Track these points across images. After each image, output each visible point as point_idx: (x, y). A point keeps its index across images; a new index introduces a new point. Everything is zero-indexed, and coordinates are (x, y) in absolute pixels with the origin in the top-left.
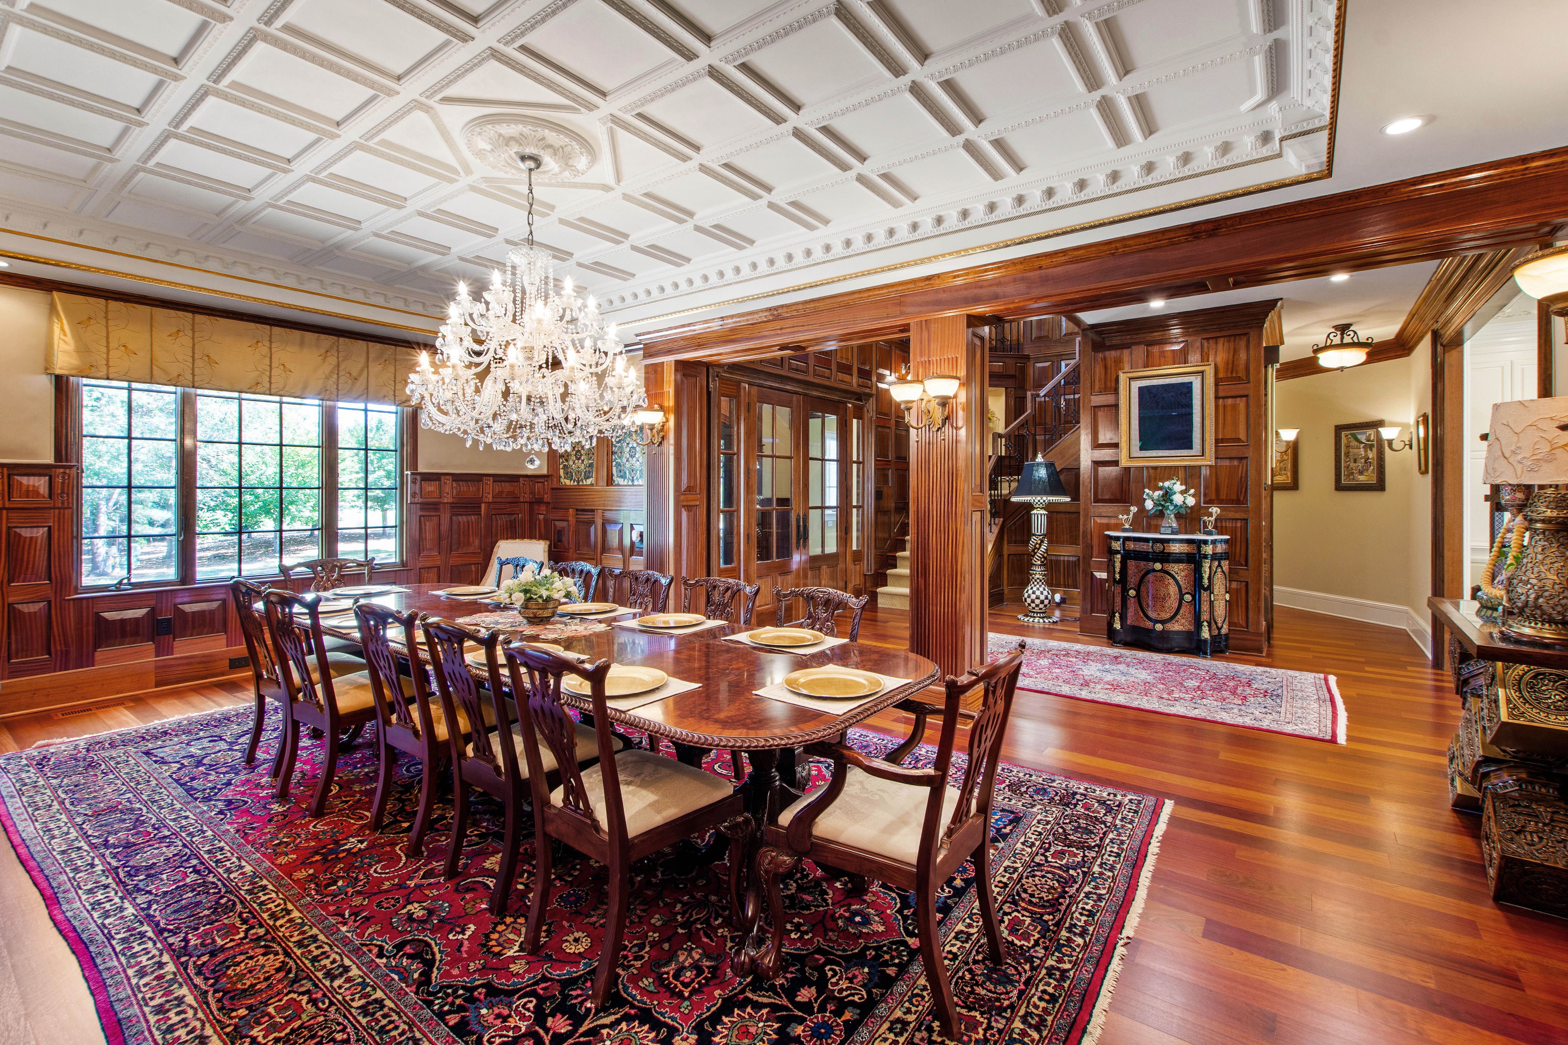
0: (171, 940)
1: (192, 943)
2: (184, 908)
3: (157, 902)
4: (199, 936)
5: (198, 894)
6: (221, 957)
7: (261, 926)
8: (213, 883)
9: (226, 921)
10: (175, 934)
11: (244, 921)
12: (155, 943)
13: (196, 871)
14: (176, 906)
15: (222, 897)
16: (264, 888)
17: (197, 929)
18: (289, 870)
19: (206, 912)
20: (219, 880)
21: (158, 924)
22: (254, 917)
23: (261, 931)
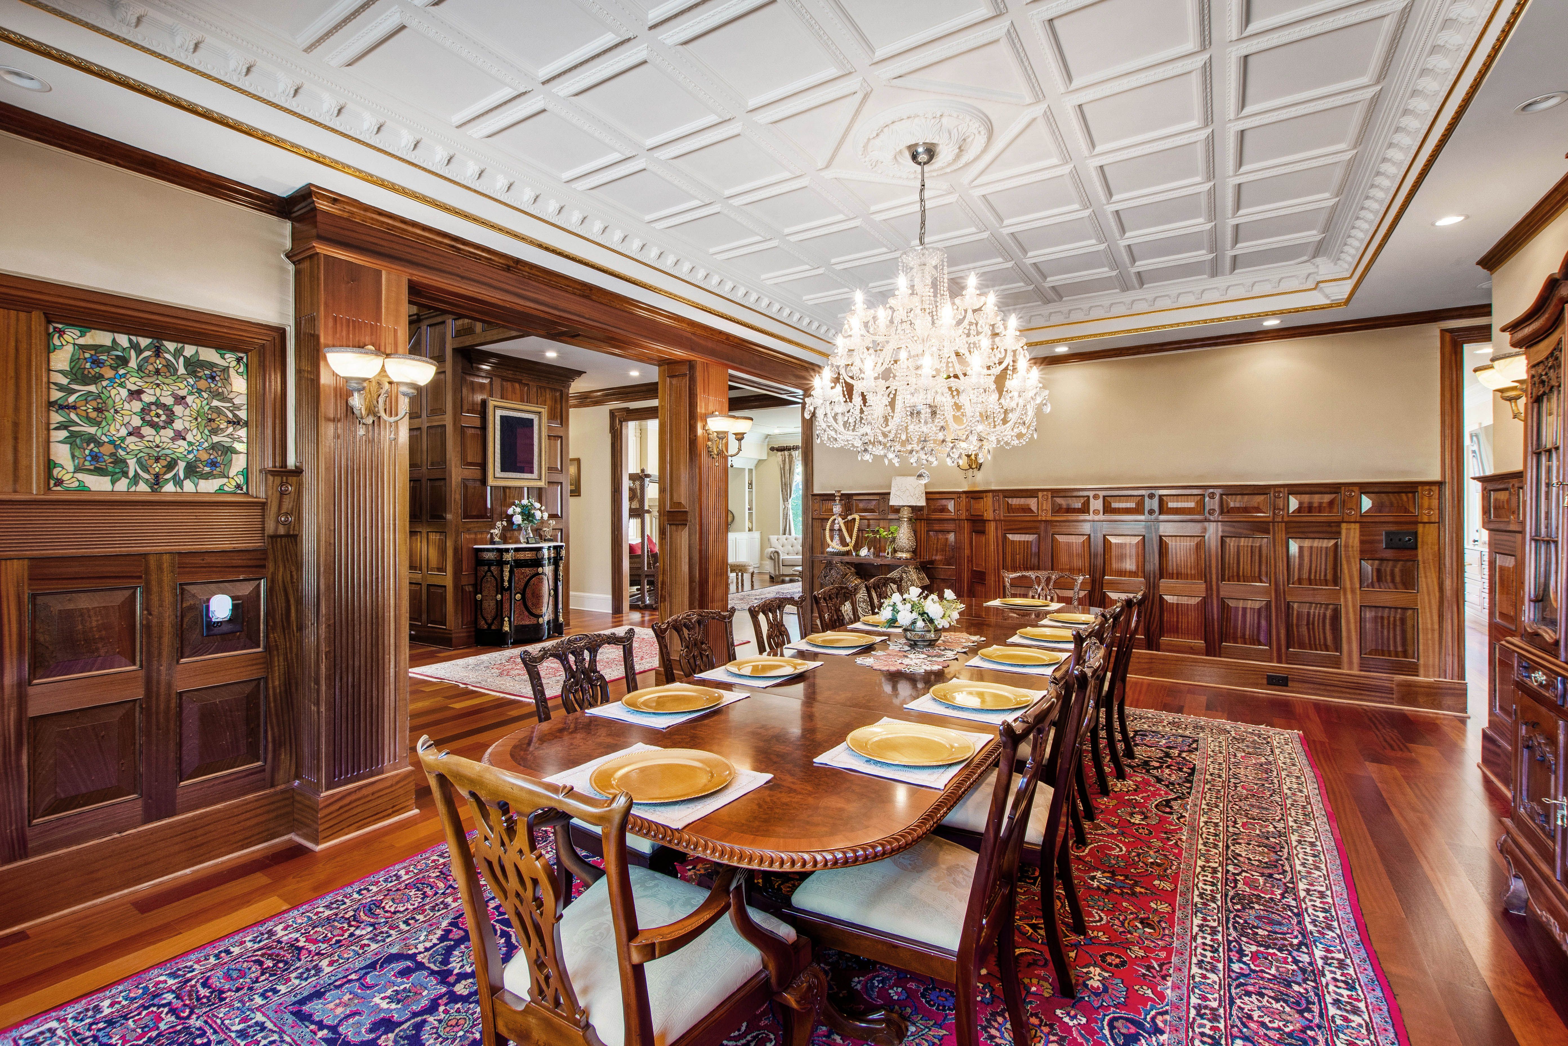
0: (1293, 903)
1: (1280, 892)
2: (1271, 922)
3: (1291, 945)
4: (1273, 893)
5: (1254, 927)
6: (1267, 871)
7: (1228, 871)
8: (1235, 928)
9: (1248, 890)
10: (1289, 906)
11: (1236, 881)
12: (1306, 909)
13: (1241, 953)
14: (1277, 928)
15: (1238, 910)
16: (1201, 895)
17: (1271, 899)
18: (1169, 897)
19: (1257, 906)
20: (1228, 928)
21: (1299, 923)
22: (1227, 879)
23: (1231, 868)
